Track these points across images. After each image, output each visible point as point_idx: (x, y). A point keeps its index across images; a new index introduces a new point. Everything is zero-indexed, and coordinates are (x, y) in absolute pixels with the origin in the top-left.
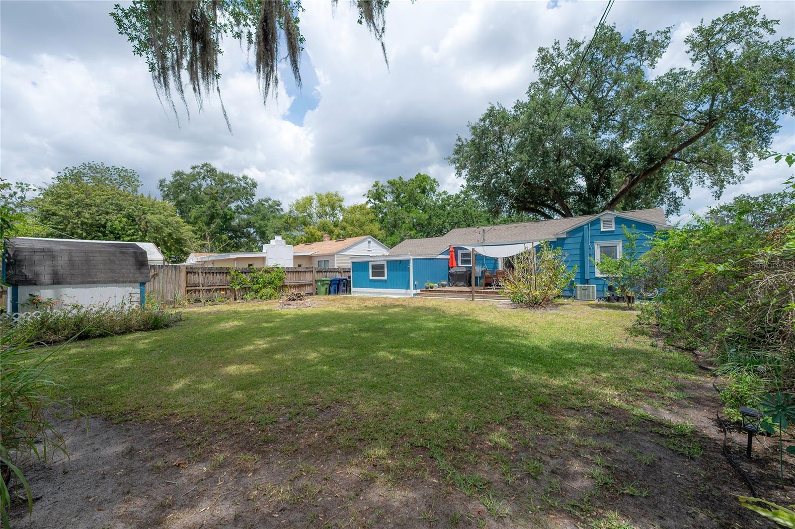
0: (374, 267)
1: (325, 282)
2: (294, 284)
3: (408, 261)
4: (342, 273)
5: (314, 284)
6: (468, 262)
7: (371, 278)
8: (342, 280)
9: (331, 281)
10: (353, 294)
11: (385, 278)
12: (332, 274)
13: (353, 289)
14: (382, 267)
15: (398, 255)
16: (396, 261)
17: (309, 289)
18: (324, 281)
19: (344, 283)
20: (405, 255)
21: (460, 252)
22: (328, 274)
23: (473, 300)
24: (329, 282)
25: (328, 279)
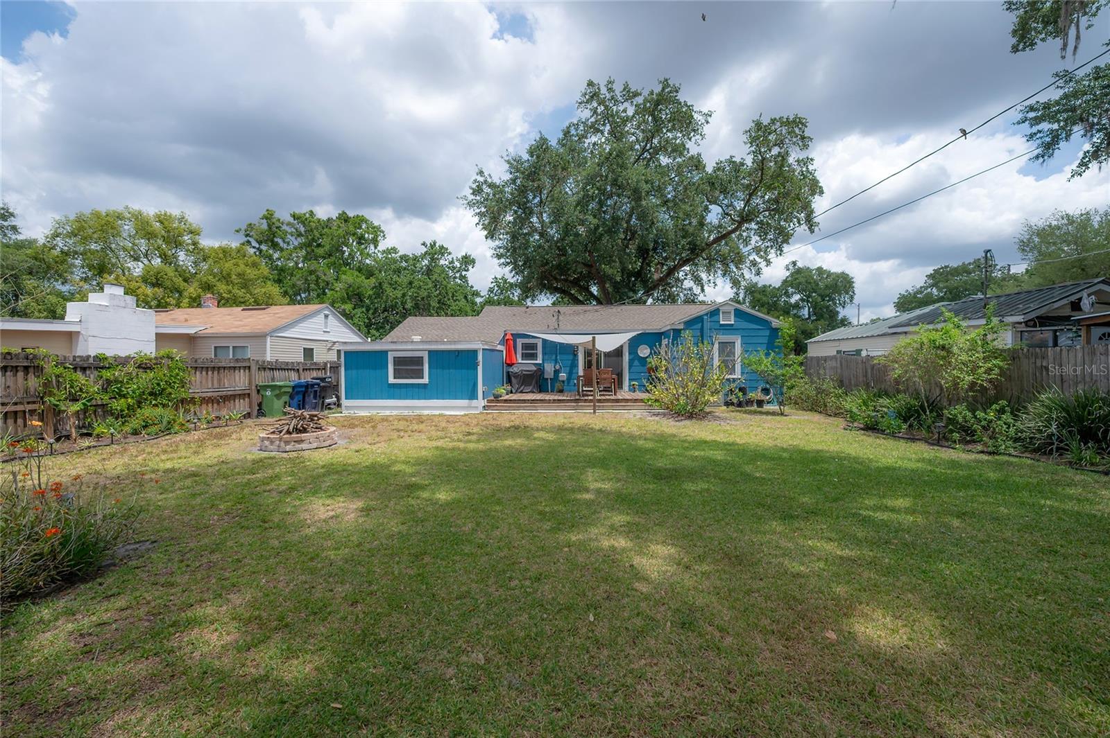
0: (398, 361)
1: (283, 390)
2: (209, 395)
3: (475, 352)
4: (301, 371)
5: (254, 394)
6: (534, 356)
7: (391, 380)
8: (313, 386)
9: (294, 388)
10: (345, 413)
11: (426, 380)
12: (282, 373)
13: (344, 402)
14: (419, 361)
15: (455, 342)
16: (449, 352)
17: (242, 406)
18: (280, 387)
19: (316, 392)
20: (470, 342)
21: (520, 342)
22: (277, 373)
23: (594, 412)
24: (290, 390)
25: (287, 383)
